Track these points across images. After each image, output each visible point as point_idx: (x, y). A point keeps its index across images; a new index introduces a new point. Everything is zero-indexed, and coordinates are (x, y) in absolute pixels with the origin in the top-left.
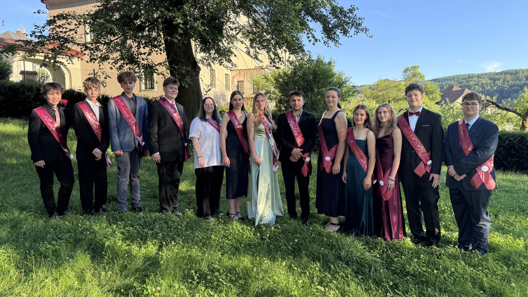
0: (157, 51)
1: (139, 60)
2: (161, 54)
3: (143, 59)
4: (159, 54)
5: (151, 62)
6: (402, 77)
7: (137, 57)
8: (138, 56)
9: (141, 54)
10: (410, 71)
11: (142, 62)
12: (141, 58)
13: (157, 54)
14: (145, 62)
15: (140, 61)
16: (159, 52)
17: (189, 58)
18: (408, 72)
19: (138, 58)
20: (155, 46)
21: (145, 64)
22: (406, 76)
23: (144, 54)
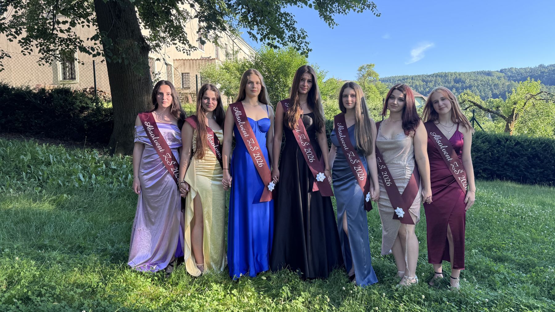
0: (83, 22)
1: (55, 32)
2: (89, 26)
3: (62, 31)
4: (86, 27)
5: (74, 37)
6: (357, 75)
7: (52, 27)
8: (54, 25)
9: (58, 23)
10: (364, 69)
11: (60, 35)
12: (58, 29)
13: (83, 26)
14: (65, 36)
15: (57, 34)
16: (86, 23)
17: (133, 31)
18: (363, 70)
19: (54, 29)
20: (80, 16)
21: (64, 39)
22: (360, 75)
23: (64, 23)
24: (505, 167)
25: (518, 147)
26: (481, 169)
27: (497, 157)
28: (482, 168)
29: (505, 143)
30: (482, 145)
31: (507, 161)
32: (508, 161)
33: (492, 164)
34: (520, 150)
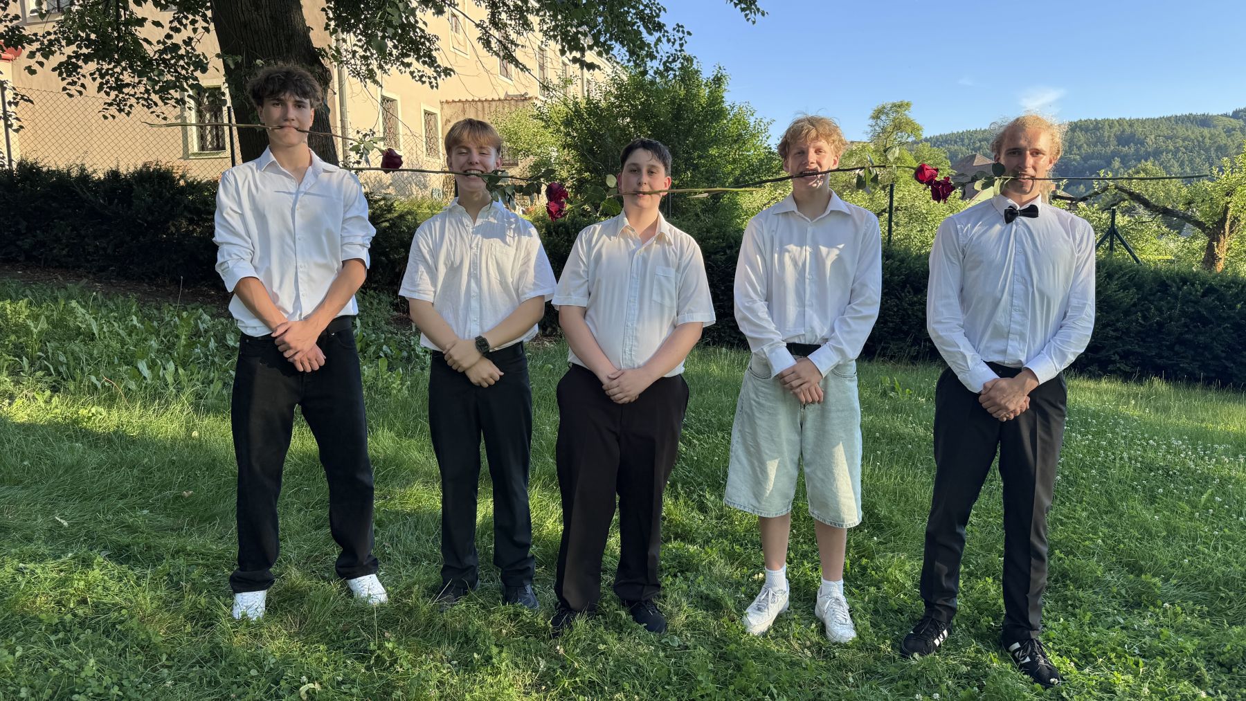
6: (869, 129)
10: (887, 114)
18: (883, 117)
22: (877, 128)
24: (1177, 348)
25: (1209, 300)
26: (1117, 352)
27: (1157, 323)
28: (1119, 350)
29: (1179, 289)
30: (1121, 294)
31: (1181, 334)
32: (1186, 332)
33: (1143, 340)
34: (1216, 307)
